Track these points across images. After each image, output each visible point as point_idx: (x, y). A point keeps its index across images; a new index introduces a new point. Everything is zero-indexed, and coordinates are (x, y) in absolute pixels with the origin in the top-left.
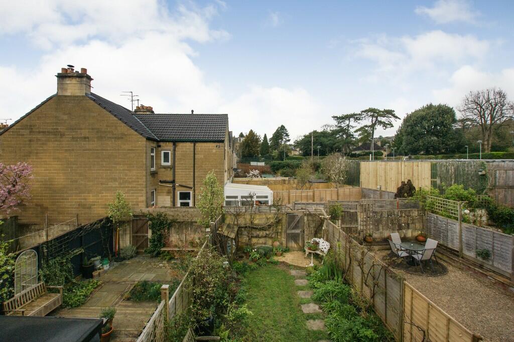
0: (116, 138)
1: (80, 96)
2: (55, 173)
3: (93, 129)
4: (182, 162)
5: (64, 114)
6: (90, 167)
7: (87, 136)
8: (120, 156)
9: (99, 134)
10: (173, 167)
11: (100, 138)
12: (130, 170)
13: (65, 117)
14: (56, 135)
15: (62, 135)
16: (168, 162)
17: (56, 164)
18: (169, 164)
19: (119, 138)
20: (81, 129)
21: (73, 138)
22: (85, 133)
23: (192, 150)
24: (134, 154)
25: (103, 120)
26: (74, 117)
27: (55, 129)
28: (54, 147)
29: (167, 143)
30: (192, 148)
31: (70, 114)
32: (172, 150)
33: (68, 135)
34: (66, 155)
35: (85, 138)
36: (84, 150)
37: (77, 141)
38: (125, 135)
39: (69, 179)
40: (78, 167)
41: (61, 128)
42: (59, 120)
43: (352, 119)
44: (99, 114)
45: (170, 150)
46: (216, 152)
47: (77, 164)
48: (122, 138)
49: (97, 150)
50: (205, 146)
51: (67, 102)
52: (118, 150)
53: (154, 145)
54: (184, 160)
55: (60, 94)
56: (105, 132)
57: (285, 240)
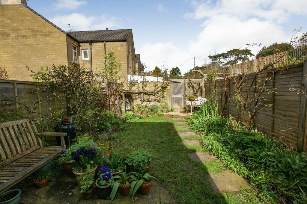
0: (45, 35)
1: (17, 5)
2: (6, 63)
3: (29, 29)
4: (97, 57)
5: (8, 19)
6: (29, 57)
7: (25, 34)
8: (49, 49)
9: (33, 33)
10: (91, 61)
11: (34, 36)
12: (56, 59)
13: (9, 21)
14: (3, 35)
15: (8, 35)
16: (87, 58)
17: (6, 57)
18: (88, 59)
19: (47, 35)
20: (20, 30)
21: (15, 36)
22: (24, 33)
23: (104, 48)
24: (59, 47)
25: (36, 23)
26: (14, 21)
27: (2, 31)
28: (3, 44)
29: (86, 43)
30: (104, 47)
31: (11, 19)
32: (89, 49)
33: (12, 34)
34: (12, 50)
35: (24, 36)
36: (24, 45)
37: (18, 39)
38: (52, 33)
39: (15, 67)
40: (21, 58)
41: (7, 30)
42: (5, 24)
43: (221, 57)
44: (32, 18)
45: (88, 49)
46: (121, 49)
47: (19, 56)
48: (49, 35)
49: (33, 45)
50: (112, 45)
51: (9, 10)
52: (47, 44)
53: (76, 44)
54: (98, 55)
55: (4, 4)
56: (37, 31)
57: (170, 102)
